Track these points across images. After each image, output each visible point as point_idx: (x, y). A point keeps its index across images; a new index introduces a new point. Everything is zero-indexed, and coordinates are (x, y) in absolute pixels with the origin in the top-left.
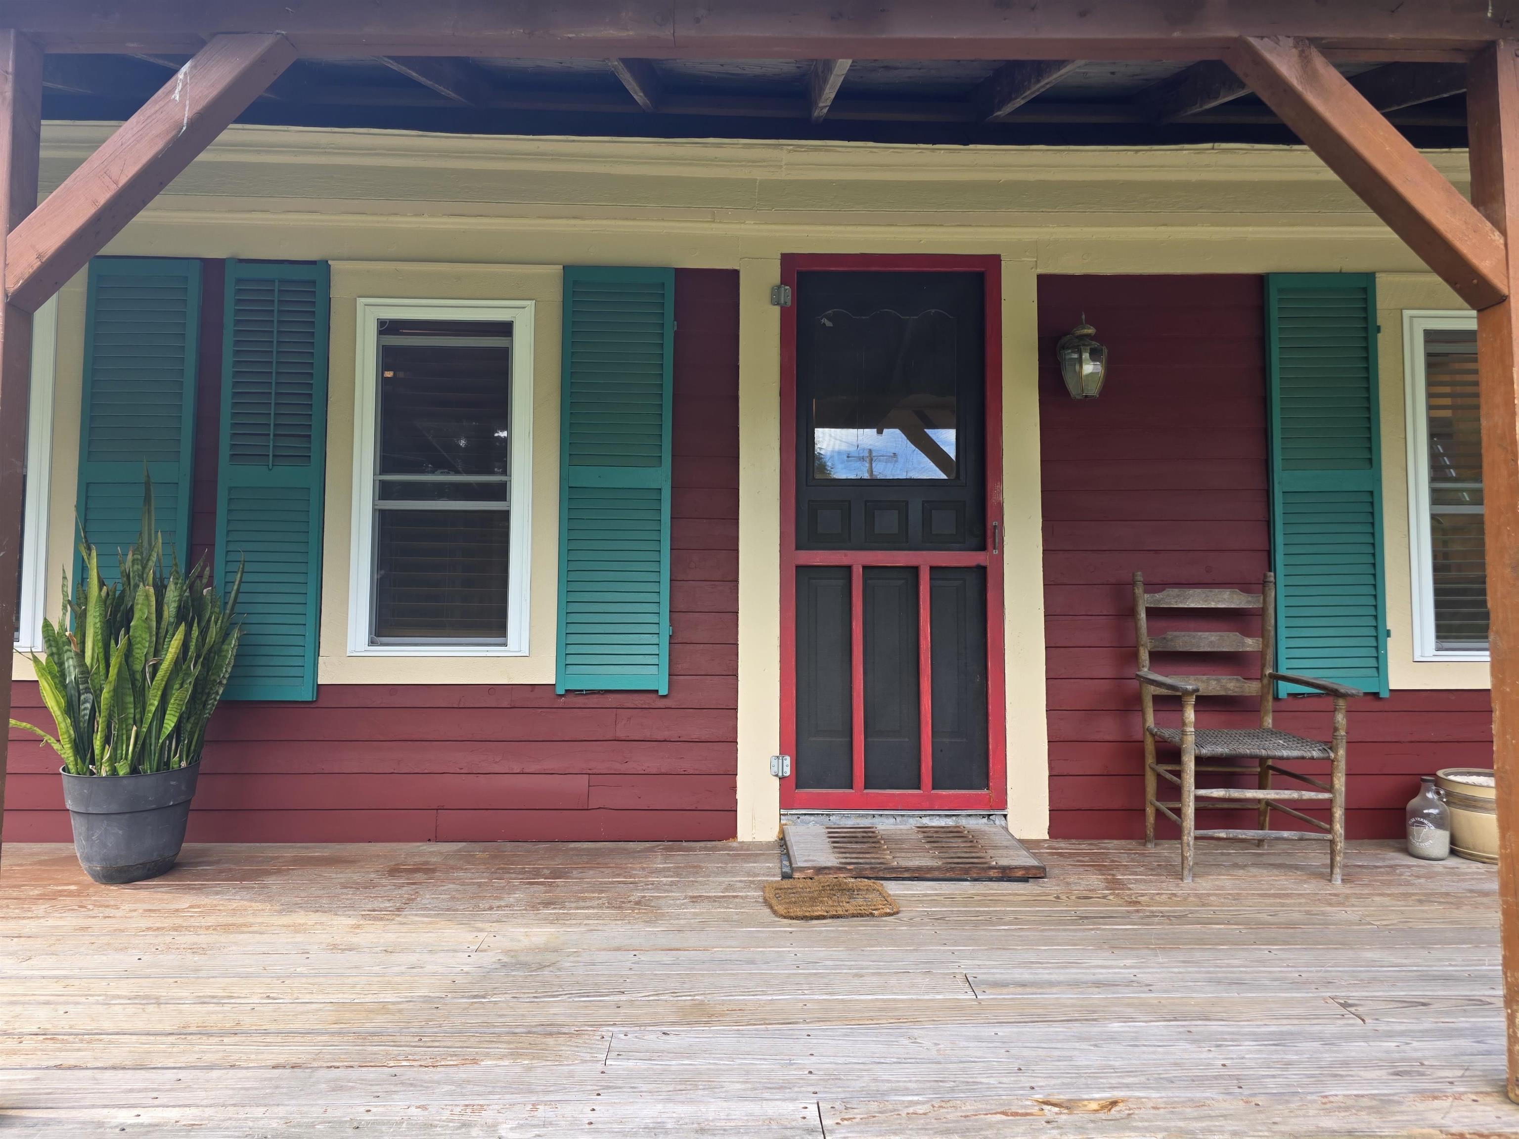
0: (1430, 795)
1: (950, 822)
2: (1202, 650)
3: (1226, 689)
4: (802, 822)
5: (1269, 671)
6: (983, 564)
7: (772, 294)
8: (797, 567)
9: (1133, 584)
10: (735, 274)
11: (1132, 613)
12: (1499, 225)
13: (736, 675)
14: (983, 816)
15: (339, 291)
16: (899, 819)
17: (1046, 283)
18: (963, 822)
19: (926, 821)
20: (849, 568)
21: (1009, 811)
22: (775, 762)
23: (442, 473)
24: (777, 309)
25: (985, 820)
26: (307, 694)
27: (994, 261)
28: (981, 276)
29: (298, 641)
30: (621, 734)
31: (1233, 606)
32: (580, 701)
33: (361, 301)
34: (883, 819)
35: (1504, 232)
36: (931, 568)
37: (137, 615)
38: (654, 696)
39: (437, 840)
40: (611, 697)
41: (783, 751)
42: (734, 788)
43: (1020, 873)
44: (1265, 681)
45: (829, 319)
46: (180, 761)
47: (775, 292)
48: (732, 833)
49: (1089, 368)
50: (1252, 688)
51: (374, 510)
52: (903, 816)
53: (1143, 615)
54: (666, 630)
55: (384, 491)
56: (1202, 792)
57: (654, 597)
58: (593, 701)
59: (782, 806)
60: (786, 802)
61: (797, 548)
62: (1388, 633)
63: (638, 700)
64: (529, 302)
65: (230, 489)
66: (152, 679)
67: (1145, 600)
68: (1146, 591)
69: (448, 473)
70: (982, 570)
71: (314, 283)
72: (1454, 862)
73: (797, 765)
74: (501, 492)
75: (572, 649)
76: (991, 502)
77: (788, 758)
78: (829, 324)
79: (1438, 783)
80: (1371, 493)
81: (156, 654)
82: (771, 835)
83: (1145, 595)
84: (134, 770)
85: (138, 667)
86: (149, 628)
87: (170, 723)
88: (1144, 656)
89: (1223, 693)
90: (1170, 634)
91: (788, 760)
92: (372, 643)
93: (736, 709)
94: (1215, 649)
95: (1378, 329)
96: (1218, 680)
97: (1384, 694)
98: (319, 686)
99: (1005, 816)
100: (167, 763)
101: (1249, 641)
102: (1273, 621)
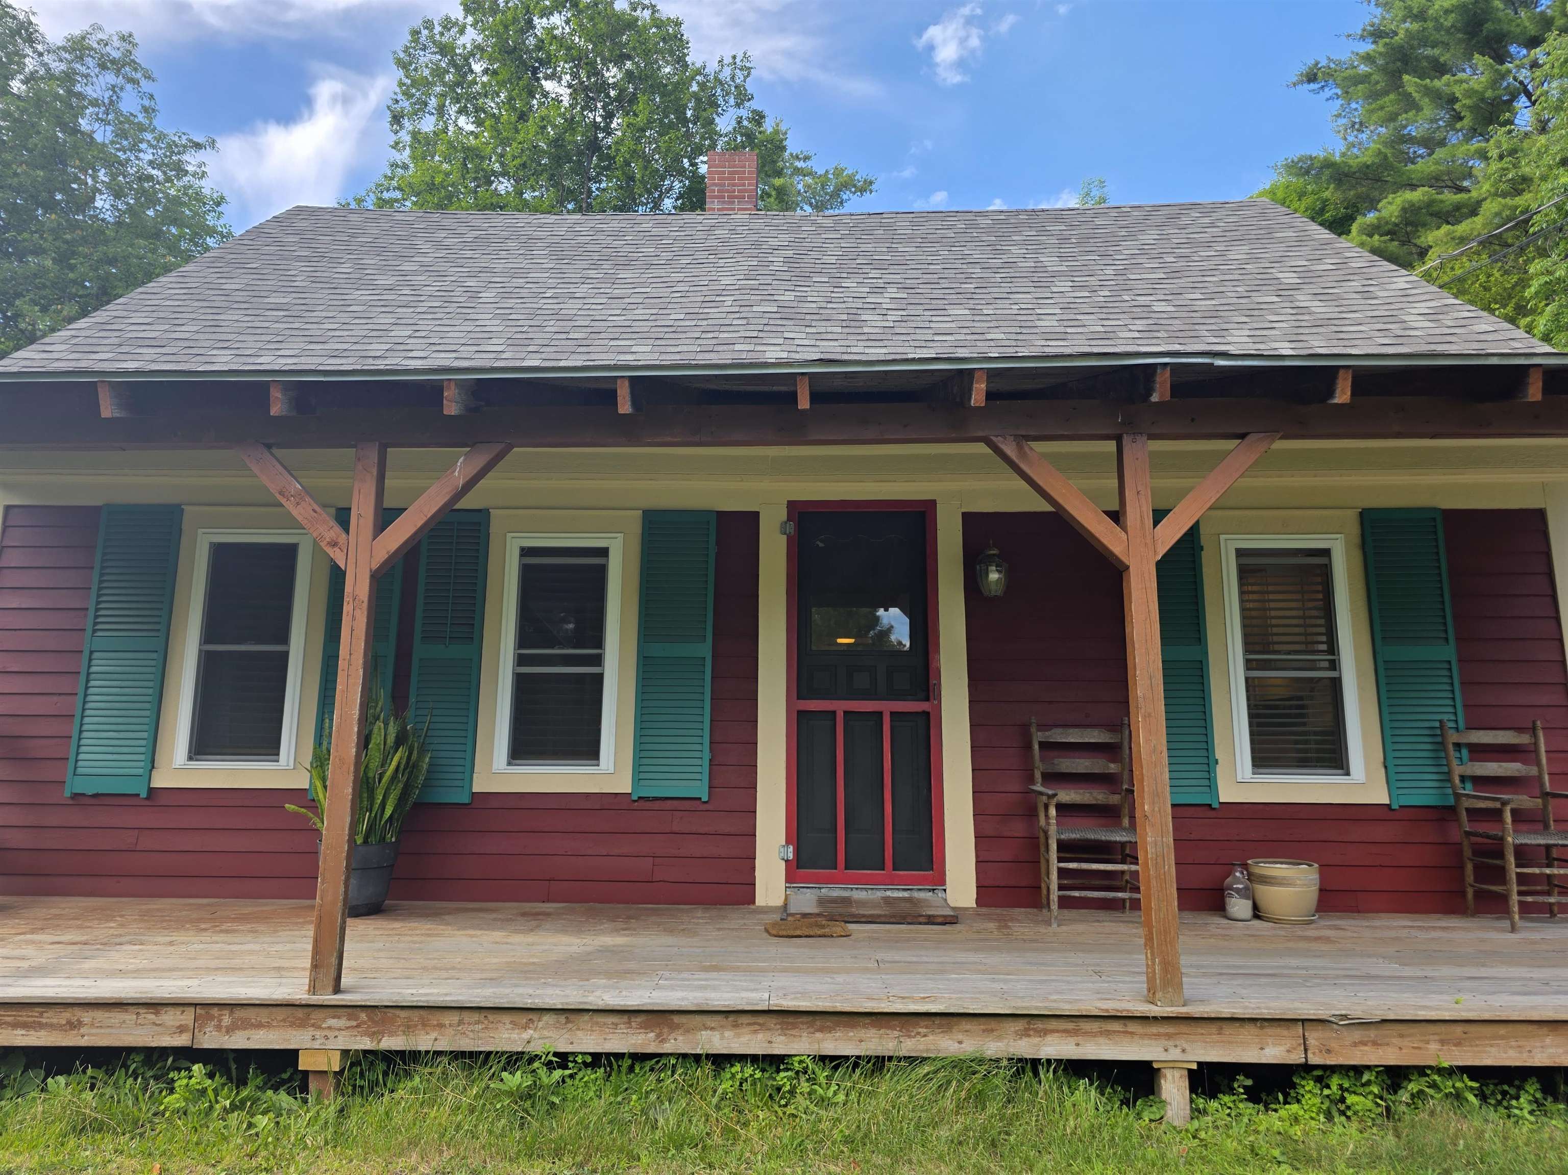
0: (1238, 874)
1: (906, 894)
2: (1079, 771)
3: (1097, 800)
4: (802, 893)
5: (1125, 786)
6: (928, 710)
7: (781, 527)
8: (798, 712)
9: (1030, 725)
10: (756, 515)
11: (1028, 747)
12: (1124, 529)
13: (756, 788)
14: (930, 890)
15: (495, 528)
16: (870, 892)
17: (969, 519)
18: (916, 894)
19: (889, 893)
20: (834, 712)
21: (949, 885)
22: (782, 850)
23: (559, 648)
24: (785, 536)
25: (931, 894)
26: (466, 799)
27: (932, 504)
28: (923, 515)
29: (461, 762)
30: (675, 828)
31: (1100, 741)
32: (648, 805)
33: (509, 535)
34: (859, 891)
35: (1126, 532)
36: (891, 713)
37: (373, 741)
38: (698, 802)
39: (548, 901)
40: (670, 802)
41: (788, 842)
42: (753, 868)
43: (940, 920)
44: (1123, 794)
45: (821, 541)
46: (392, 837)
47: (783, 525)
48: (752, 901)
49: (994, 576)
50: (1115, 799)
51: (513, 673)
52: (872, 889)
53: (1036, 747)
54: (707, 756)
55: (521, 660)
56: (1062, 865)
57: (699, 733)
58: (657, 805)
59: (787, 881)
60: (790, 878)
61: (798, 699)
62: (1217, 762)
63: (687, 805)
64: (619, 535)
65: (421, 660)
66: (379, 782)
67: (1038, 737)
68: (1038, 730)
69: (563, 648)
70: (927, 714)
71: (479, 524)
72: (1256, 923)
73: (797, 852)
74: (598, 660)
75: (642, 769)
76: (932, 666)
77: (791, 847)
78: (821, 545)
79: (1245, 866)
80: (1201, 662)
81: (382, 766)
82: (779, 902)
83: (1039, 733)
84: (365, 842)
85: (371, 775)
86: (379, 749)
87: (388, 812)
88: (1038, 775)
89: (1094, 802)
90: (1056, 761)
91: (791, 849)
92: (509, 764)
93: (755, 812)
94: (1089, 771)
95: (1202, 548)
96: (1091, 793)
97: (1215, 805)
98: (473, 793)
99: (945, 890)
100: (384, 838)
101: (1112, 765)
102: (1127, 752)
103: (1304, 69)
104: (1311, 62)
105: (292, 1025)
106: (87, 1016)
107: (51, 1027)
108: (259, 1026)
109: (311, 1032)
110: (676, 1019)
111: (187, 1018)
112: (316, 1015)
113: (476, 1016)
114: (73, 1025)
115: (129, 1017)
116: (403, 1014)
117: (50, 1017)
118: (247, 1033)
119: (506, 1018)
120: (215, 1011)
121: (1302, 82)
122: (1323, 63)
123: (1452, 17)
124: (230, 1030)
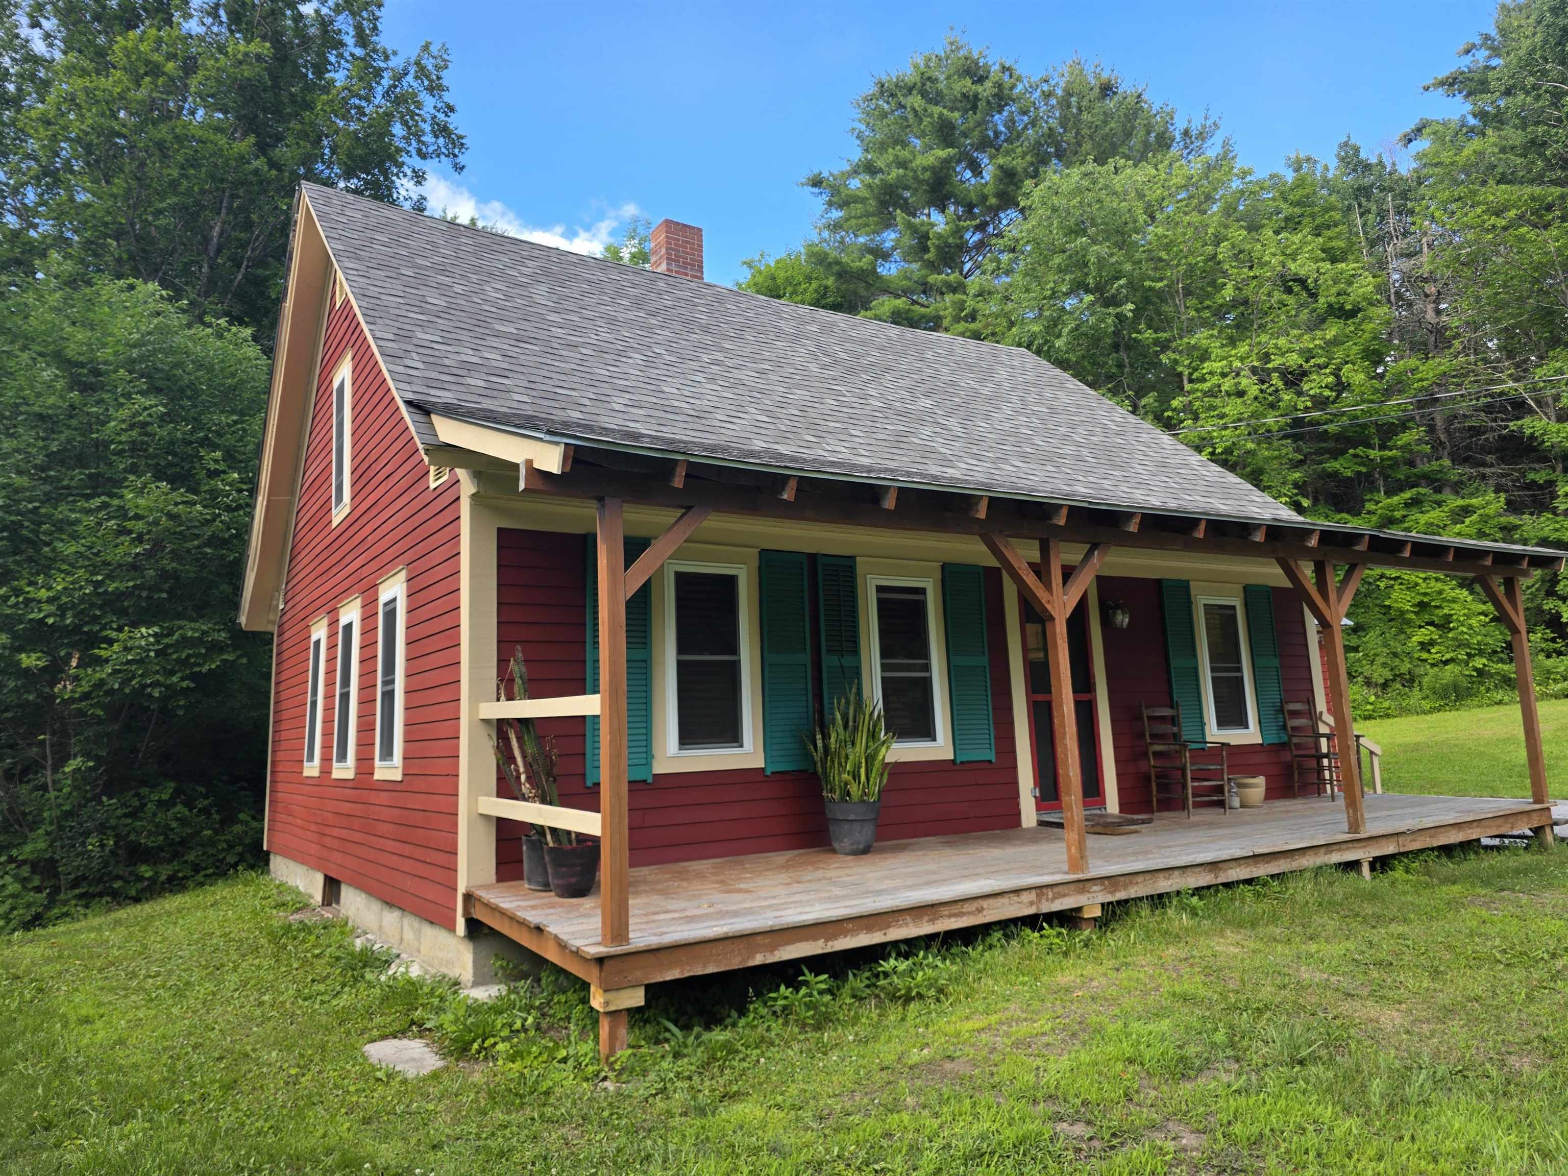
0: (1232, 784)
6: (1091, 699)
8: (1033, 702)
9: (1140, 706)
14: (1099, 807)
15: (860, 570)
18: (1095, 811)
21: (1107, 803)
22: (1032, 790)
23: (904, 659)
25: (1100, 809)
30: (980, 782)
31: (1170, 714)
32: (963, 767)
33: (868, 577)
38: (991, 763)
40: (975, 764)
41: (1035, 786)
42: (1019, 804)
48: (1020, 824)
49: (1120, 617)
51: (882, 678)
53: (1146, 719)
54: (992, 732)
57: (987, 717)
58: (967, 766)
59: (1036, 810)
60: (1038, 808)
61: (1032, 693)
62: (1205, 724)
63: (983, 765)
64: (931, 579)
65: (827, 667)
67: (1146, 713)
68: (1145, 709)
71: (852, 567)
74: (928, 668)
75: (960, 742)
76: (1091, 671)
80: (1196, 668)
82: (1033, 822)
88: (1148, 736)
91: (1037, 790)
93: (1017, 768)
95: (1192, 603)
99: (1105, 805)
101: (1175, 728)
103: (811, 175)
104: (816, 171)
105: (1079, 892)
106: (985, 904)
107: (969, 913)
108: (1064, 896)
109: (1087, 895)
110: (1220, 865)
111: (1032, 896)
112: (1088, 885)
113: (1148, 876)
114: (980, 910)
115: (1004, 900)
116: (1122, 879)
117: (967, 907)
118: (1061, 900)
119: (1161, 875)
120: (1045, 890)
121: (808, 184)
122: (825, 174)
123: (927, 175)
124: (1053, 900)
